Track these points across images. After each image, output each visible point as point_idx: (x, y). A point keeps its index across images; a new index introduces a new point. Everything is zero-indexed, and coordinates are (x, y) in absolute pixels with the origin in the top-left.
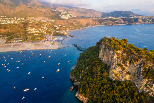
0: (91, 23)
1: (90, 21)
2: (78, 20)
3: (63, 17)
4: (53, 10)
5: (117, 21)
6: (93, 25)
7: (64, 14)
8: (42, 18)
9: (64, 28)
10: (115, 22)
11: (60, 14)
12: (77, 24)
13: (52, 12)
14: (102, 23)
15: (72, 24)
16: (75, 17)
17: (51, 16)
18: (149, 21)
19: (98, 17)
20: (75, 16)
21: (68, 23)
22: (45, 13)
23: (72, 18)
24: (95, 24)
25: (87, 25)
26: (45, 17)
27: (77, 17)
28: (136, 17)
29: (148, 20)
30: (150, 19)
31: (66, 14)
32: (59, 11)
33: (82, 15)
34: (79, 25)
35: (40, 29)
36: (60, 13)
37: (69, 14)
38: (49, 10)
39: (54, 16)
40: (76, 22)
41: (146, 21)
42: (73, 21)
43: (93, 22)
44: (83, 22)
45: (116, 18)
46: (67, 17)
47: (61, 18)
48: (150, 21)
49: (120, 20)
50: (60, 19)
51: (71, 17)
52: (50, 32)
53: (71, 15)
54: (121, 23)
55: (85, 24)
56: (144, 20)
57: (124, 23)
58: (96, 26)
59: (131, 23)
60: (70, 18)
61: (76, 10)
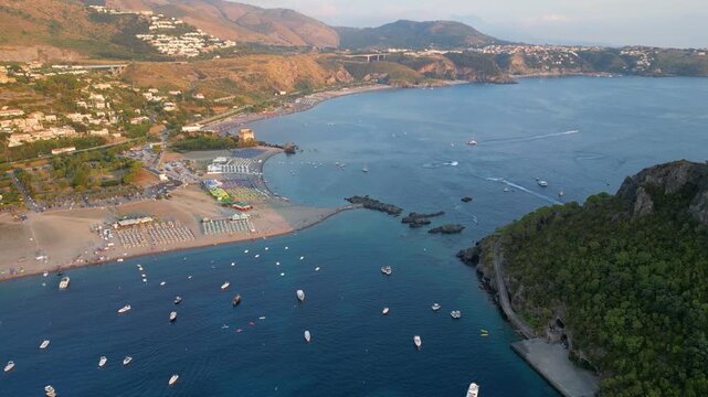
0: (319, 77)
1: (311, 67)
2: (251, 63)
3: (169, 46)
4: (99, 9)
5: (430, 68)
6: (329, 87)
7: (168, 32)
8: (40, 51)
9: (199, 103)
10: (423, 71)
11: (147, 31)
12: (252, 80)
14: (367, 77)
15: (227, 81)
16: (232, 48)
17: (91, 43)
18: (552, 66)
20: (230, 44)
21: (202, 76)
22: (54, 27)
23: (216, 52)
24: (333, 80)
25: (304, 87)
26: (59, 44)
27: (244, 49)
28: (499, 50)
29: (548, 62)
30: (555, 54)
31: (178, 32)
32: (135, 17)
34: (263, 88)
36: (144, 26)
37: (193, 29)
38: (72, 8)
39: (113, 41)
40: (247, 74)
41: (539, 66)
42: (229, 65)
44: (280, 70)
45: (423, 54)
47: (155, 49)
48: (557, 66)
49: (440, 61)
50: (151, 60)
51: (210, 47)
53: (206, 38)
54: (448, 76)
56: (532, 61)
57: (460, 77)
58: (345, 91)
59: (487, 73)
60: (205, 50)
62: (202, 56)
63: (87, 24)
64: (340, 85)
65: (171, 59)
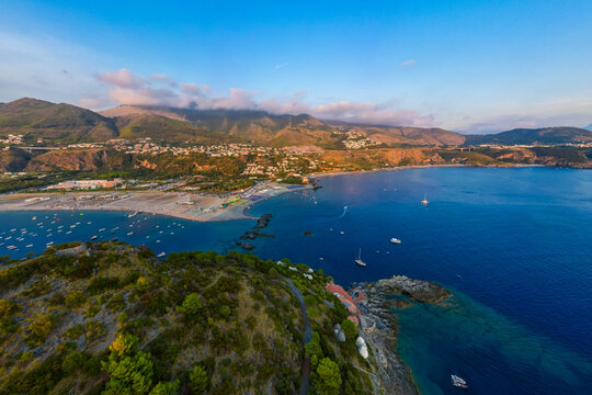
0: (418, 158)
1: (417, 154)
2: (380, 151)
3: (350, 145)
5: (508, 156)
6: (421, 163)
7: (353, 140)
9: (329, 166)
10: (501, 157)
12: (375, 159)
13: (333, 136)
14: (453, 160)
15: (363, 159)
16: (377, 145)
19: (446, 146)
20: (379, 143)
21: (352, 157)
23: (369, 147)
24: (428, 160)
25: (404, 162)
27: (384, 145)
31: (358, 139)
33: (407, 141)
34: (379, 162)
35: (270, 168)
36: (345, 138)
40: (374, 156)
42: (369, 152)
43: (424, 156)
45: (507, 147)
46: (356, 145)
47: (344, 146)
49: (521, 152)
50: (338, 150)
51: (367, 145)
52: (282, 175)
53: (368, 141)
54: (526, 161)
55: (396, 161)
61: (395, 131)
62: (362, 148)
63: (329, 138)
64: (432, 162)
65: (346, 149)
